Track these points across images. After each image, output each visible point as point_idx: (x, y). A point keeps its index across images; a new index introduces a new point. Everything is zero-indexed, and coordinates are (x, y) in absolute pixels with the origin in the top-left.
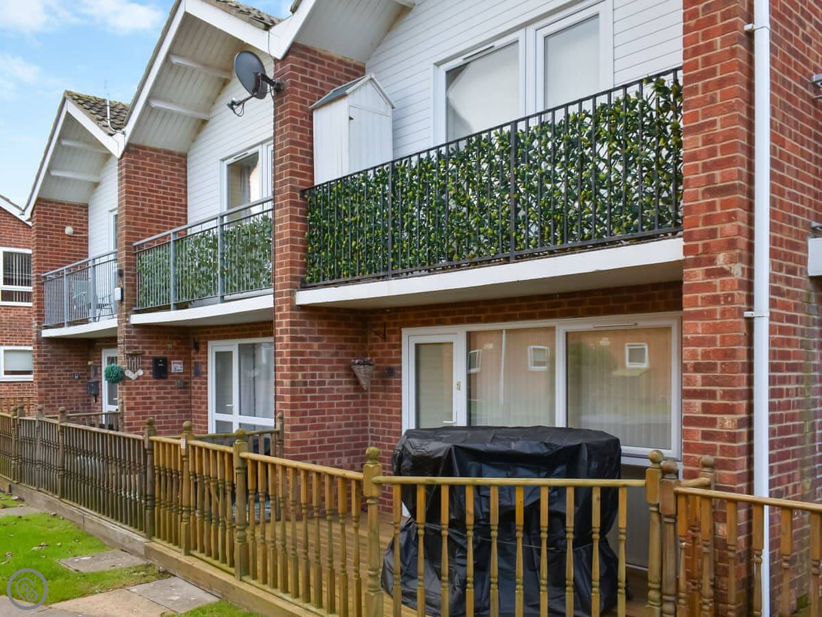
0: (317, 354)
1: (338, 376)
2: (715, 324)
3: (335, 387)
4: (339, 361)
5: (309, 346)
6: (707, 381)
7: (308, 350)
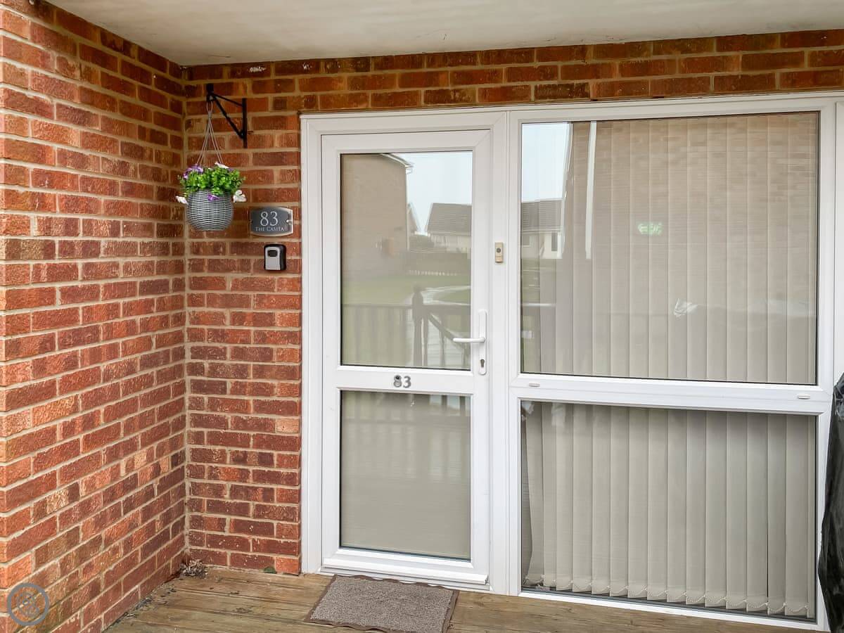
0: (81, 161)
1: (129, 229)
3: (121, 261)
4: (130, 190)
5: (60, 136)
7: (56, 147)
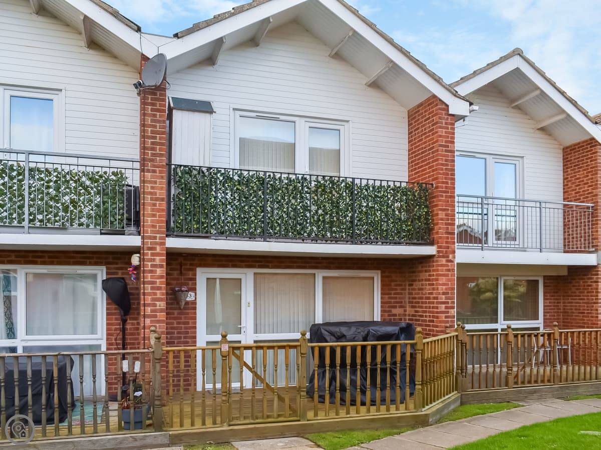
2: (449, 279)
6: (446, 298)
